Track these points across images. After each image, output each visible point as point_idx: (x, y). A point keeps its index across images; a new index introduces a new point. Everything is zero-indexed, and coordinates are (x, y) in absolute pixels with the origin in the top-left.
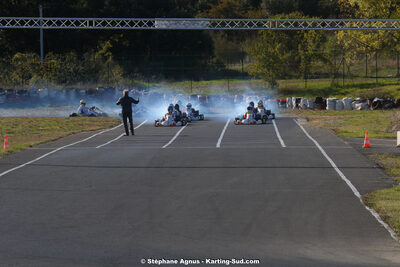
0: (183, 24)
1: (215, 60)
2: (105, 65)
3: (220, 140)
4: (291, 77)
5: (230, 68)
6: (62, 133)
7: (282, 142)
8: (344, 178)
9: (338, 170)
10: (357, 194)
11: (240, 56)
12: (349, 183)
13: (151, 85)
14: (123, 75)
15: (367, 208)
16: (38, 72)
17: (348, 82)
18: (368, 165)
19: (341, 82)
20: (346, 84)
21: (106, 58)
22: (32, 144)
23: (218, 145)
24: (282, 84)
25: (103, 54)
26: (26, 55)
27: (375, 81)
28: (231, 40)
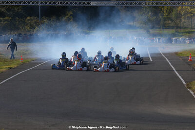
7: (151, 59)
9: (176, 72)
10: (184, 83)
12: (180, 78)
15: (188, 90)
16: (38, 26)
17: (183, 30)
18: (190, 69)
19: (179, 30)
20: (182, 31)
24: (152, 31)
25: (68, 18)
28: (129, 11)
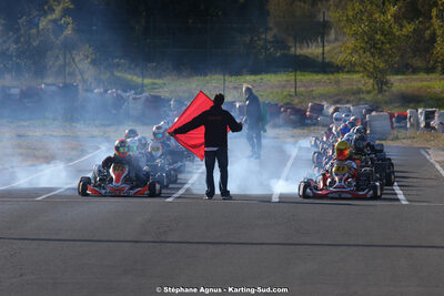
4: (415, 71)
5: (299, 52)
7: (401, 195)
13: (147, 81)
14: (93, 62)
23: (275, 198)
24: (399, 83)
25: (55, 22)
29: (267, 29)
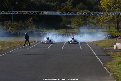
0: (52, 13)
1: (62, 24)
2: (31, 25)
3: (63, 47)
5: (67, 26)
6: (18, 44)
7: (81, 48)
8: (98, 58)
9: (96, 56)
10: (102, 63)
11: (70, 23)
12: (99, 60)
13: (44, 31)
14: (36, 28)
15: (104, 67)
16: (11, 26)
17: (101, 30)
18: (105, 55)
19: (99, 30)
21: (31, 23)
22: (8, 47)
23: (62, 48)
24: (82, 31)
26: (8, 22)
27: (109, 30)
28: (67, 18)
29: (62, 23)
